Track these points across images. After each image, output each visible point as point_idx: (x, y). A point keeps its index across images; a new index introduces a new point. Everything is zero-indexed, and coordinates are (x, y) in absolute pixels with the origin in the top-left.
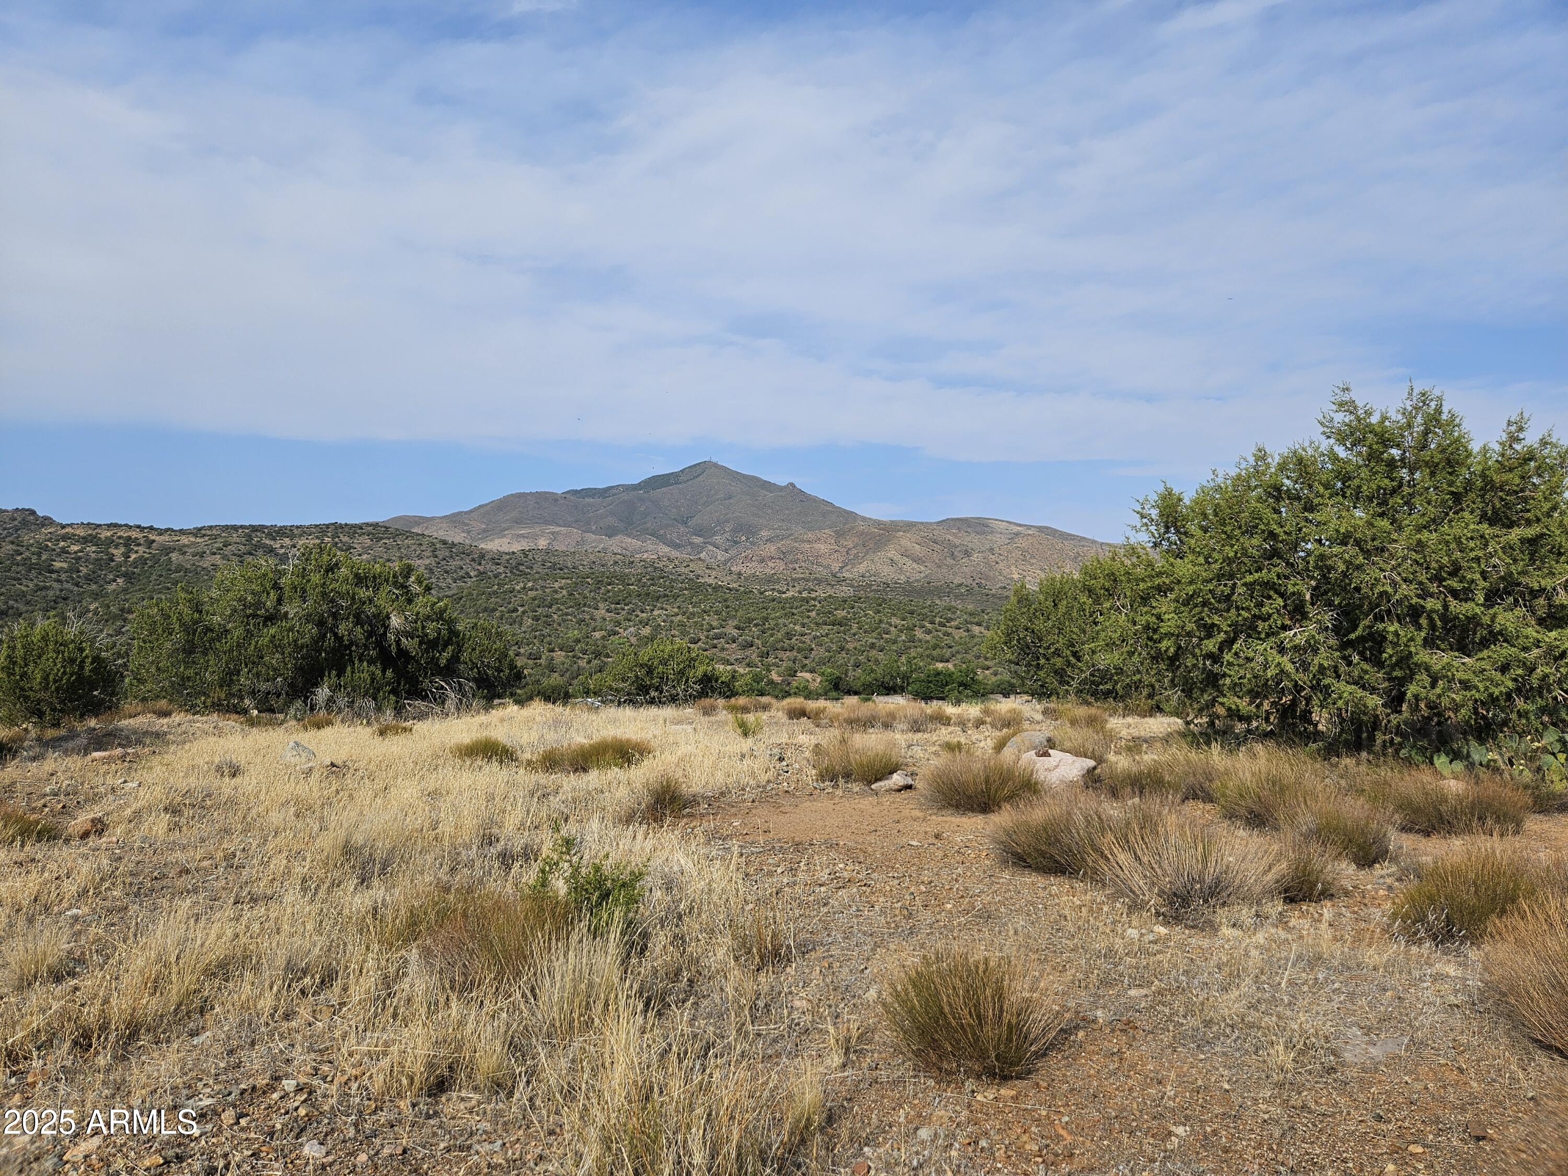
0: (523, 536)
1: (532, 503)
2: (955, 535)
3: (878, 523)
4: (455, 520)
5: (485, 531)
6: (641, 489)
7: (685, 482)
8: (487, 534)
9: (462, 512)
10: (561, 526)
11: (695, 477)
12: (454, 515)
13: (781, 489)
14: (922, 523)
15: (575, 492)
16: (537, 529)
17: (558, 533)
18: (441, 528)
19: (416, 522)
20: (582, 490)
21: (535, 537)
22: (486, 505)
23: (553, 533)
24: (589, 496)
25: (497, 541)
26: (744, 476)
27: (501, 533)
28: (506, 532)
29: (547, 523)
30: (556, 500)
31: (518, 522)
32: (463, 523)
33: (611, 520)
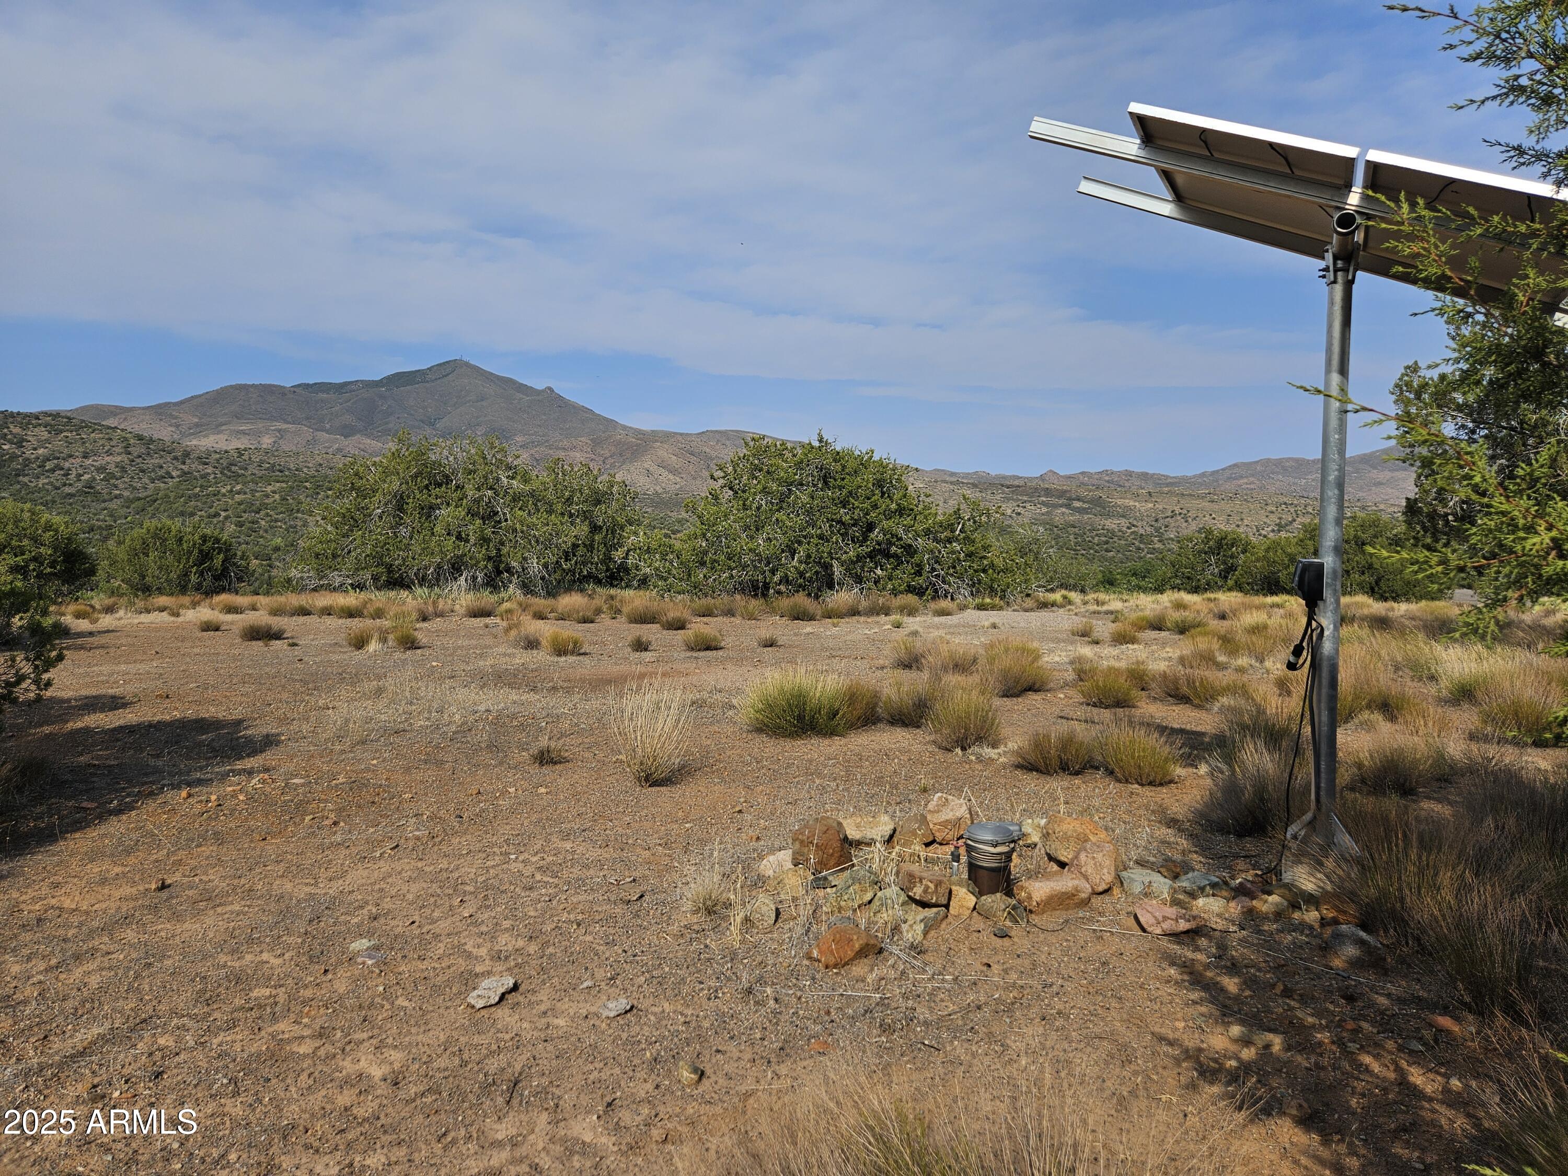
0: (244, 433)
1: (254, 396)
2: (712, 447)
3: (638, 433)
4: (161, 411)
5: (197, 425)
6: (383, 387)
7: (433, 381)
8: (199, 429)
9: (169, 403)
10: (290, 423)
11: (444, 376)
12: (159, 406)
13: (539, 392)
14: (681, 434)
15: (306, 386)
16: (260, 425)
17: (285, 430)
18: (143, 421)
19: (112, 412)
20: (316, 384)
21: (258, 434)
22: (200, 396)
23: (279, 431)
24: (323, 391)
25: (212, 438)
26: (498, 377)
27: (217, 429)
28: (223, 428)
29: (273, 419)
30: (284, 394)
31: (238, 416)
32: (171, 414)
33: (348, 419)
